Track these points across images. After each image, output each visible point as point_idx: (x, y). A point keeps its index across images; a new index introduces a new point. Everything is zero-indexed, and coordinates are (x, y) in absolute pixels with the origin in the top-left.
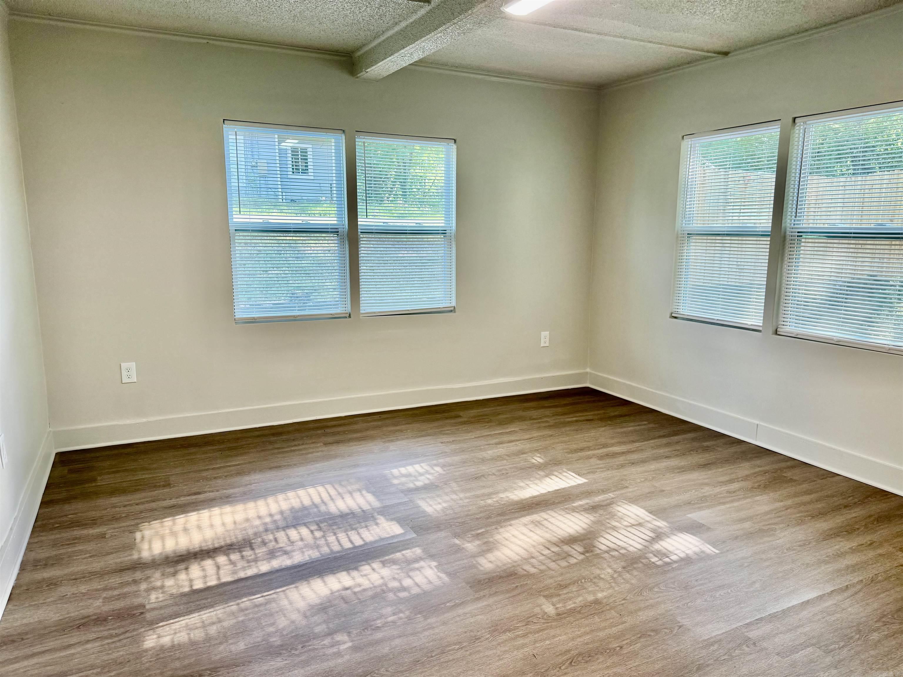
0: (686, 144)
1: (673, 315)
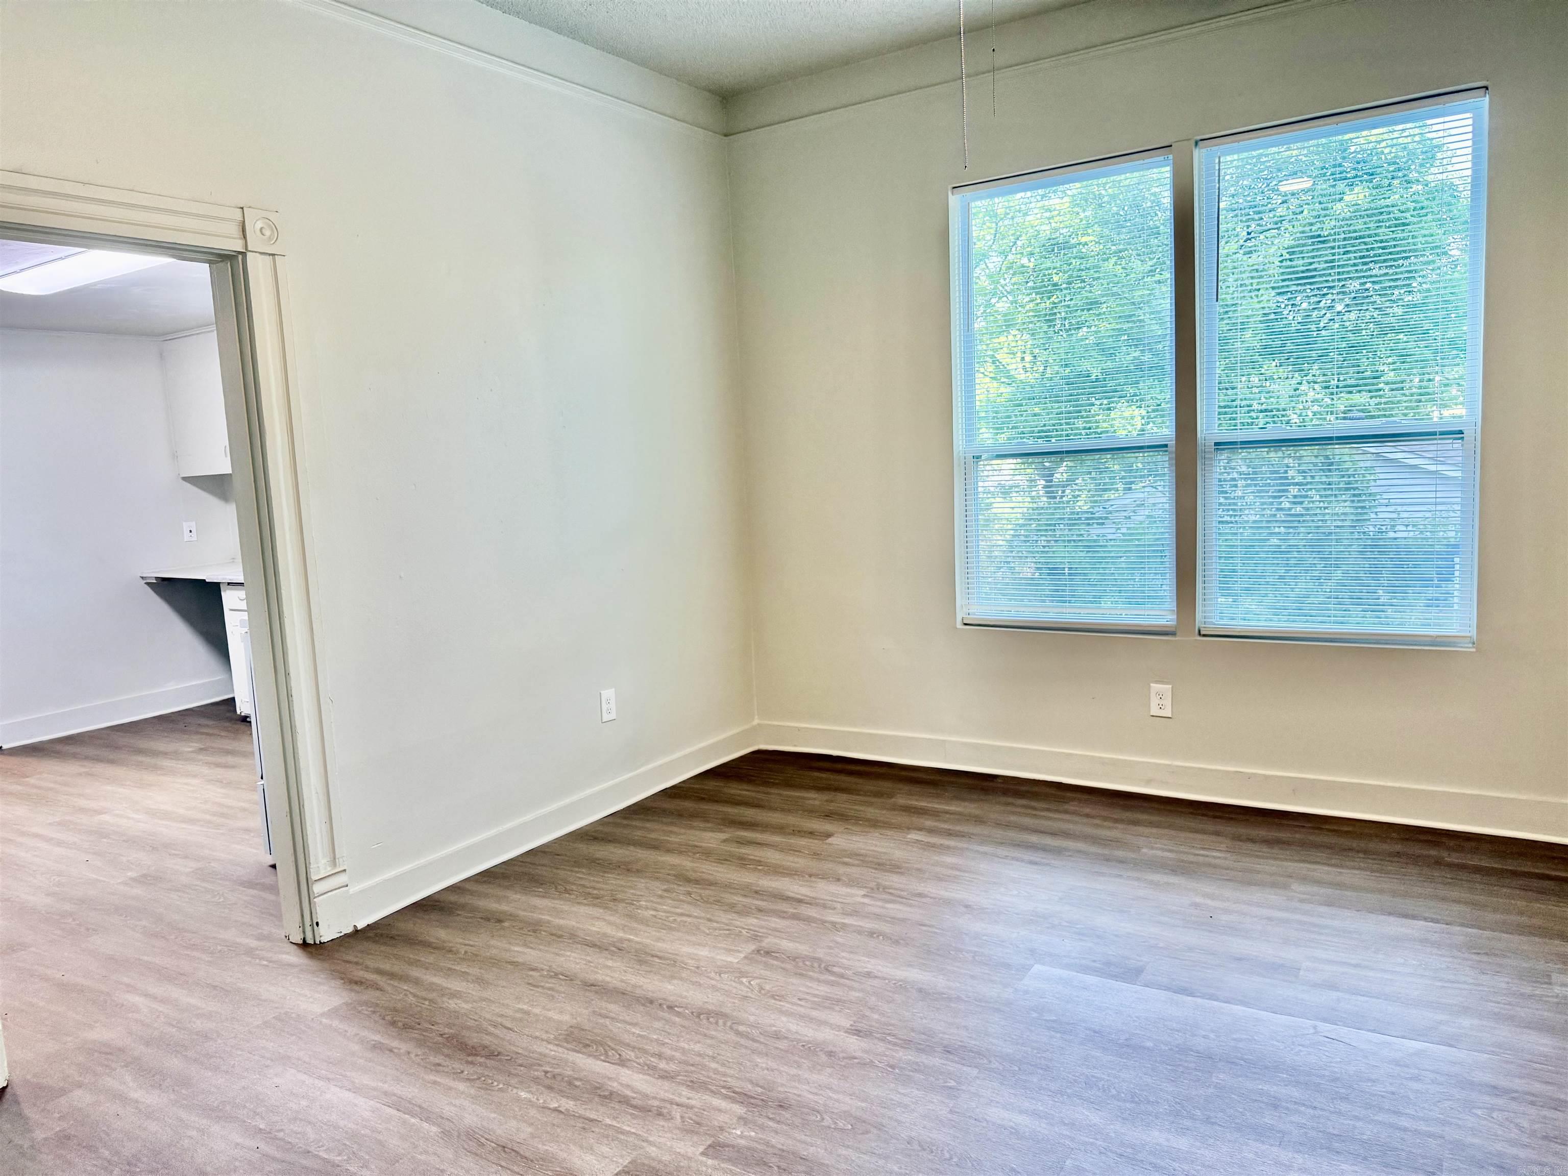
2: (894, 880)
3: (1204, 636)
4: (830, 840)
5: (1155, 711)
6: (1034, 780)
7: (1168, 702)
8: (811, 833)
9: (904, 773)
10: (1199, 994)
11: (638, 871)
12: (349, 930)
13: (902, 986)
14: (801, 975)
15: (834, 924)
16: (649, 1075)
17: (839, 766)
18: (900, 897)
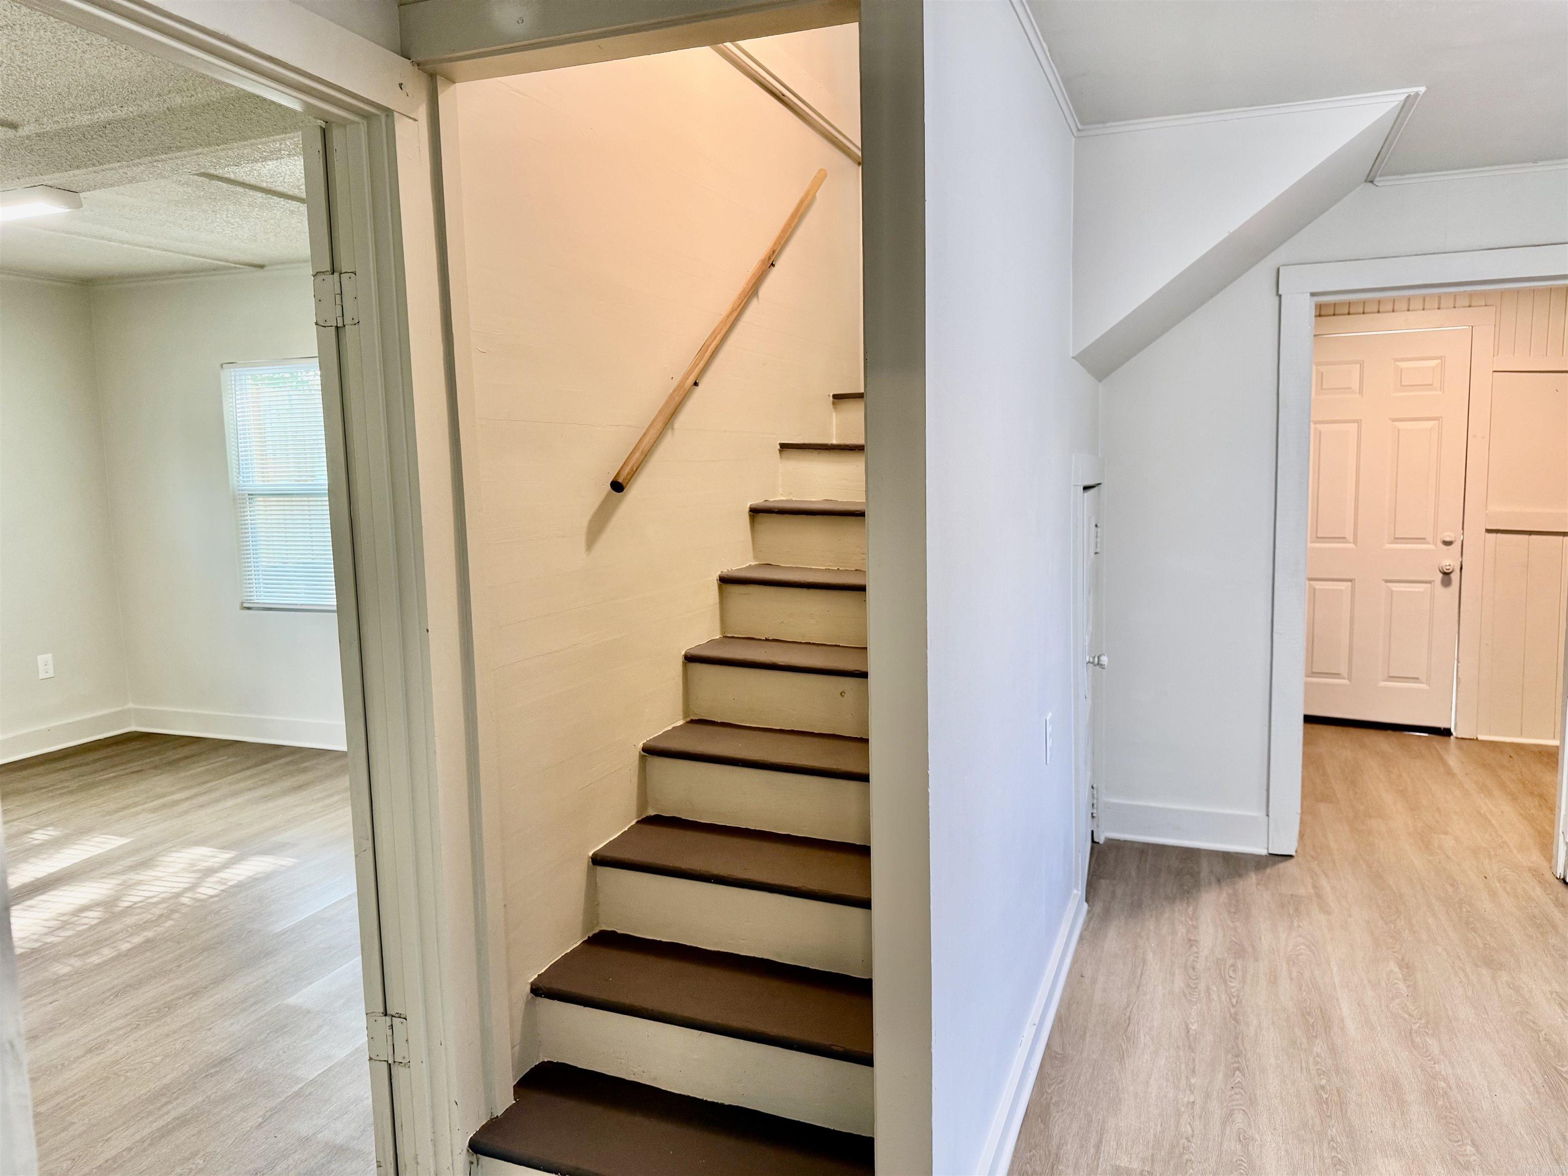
0: (228, 374)
1: (245, 605)
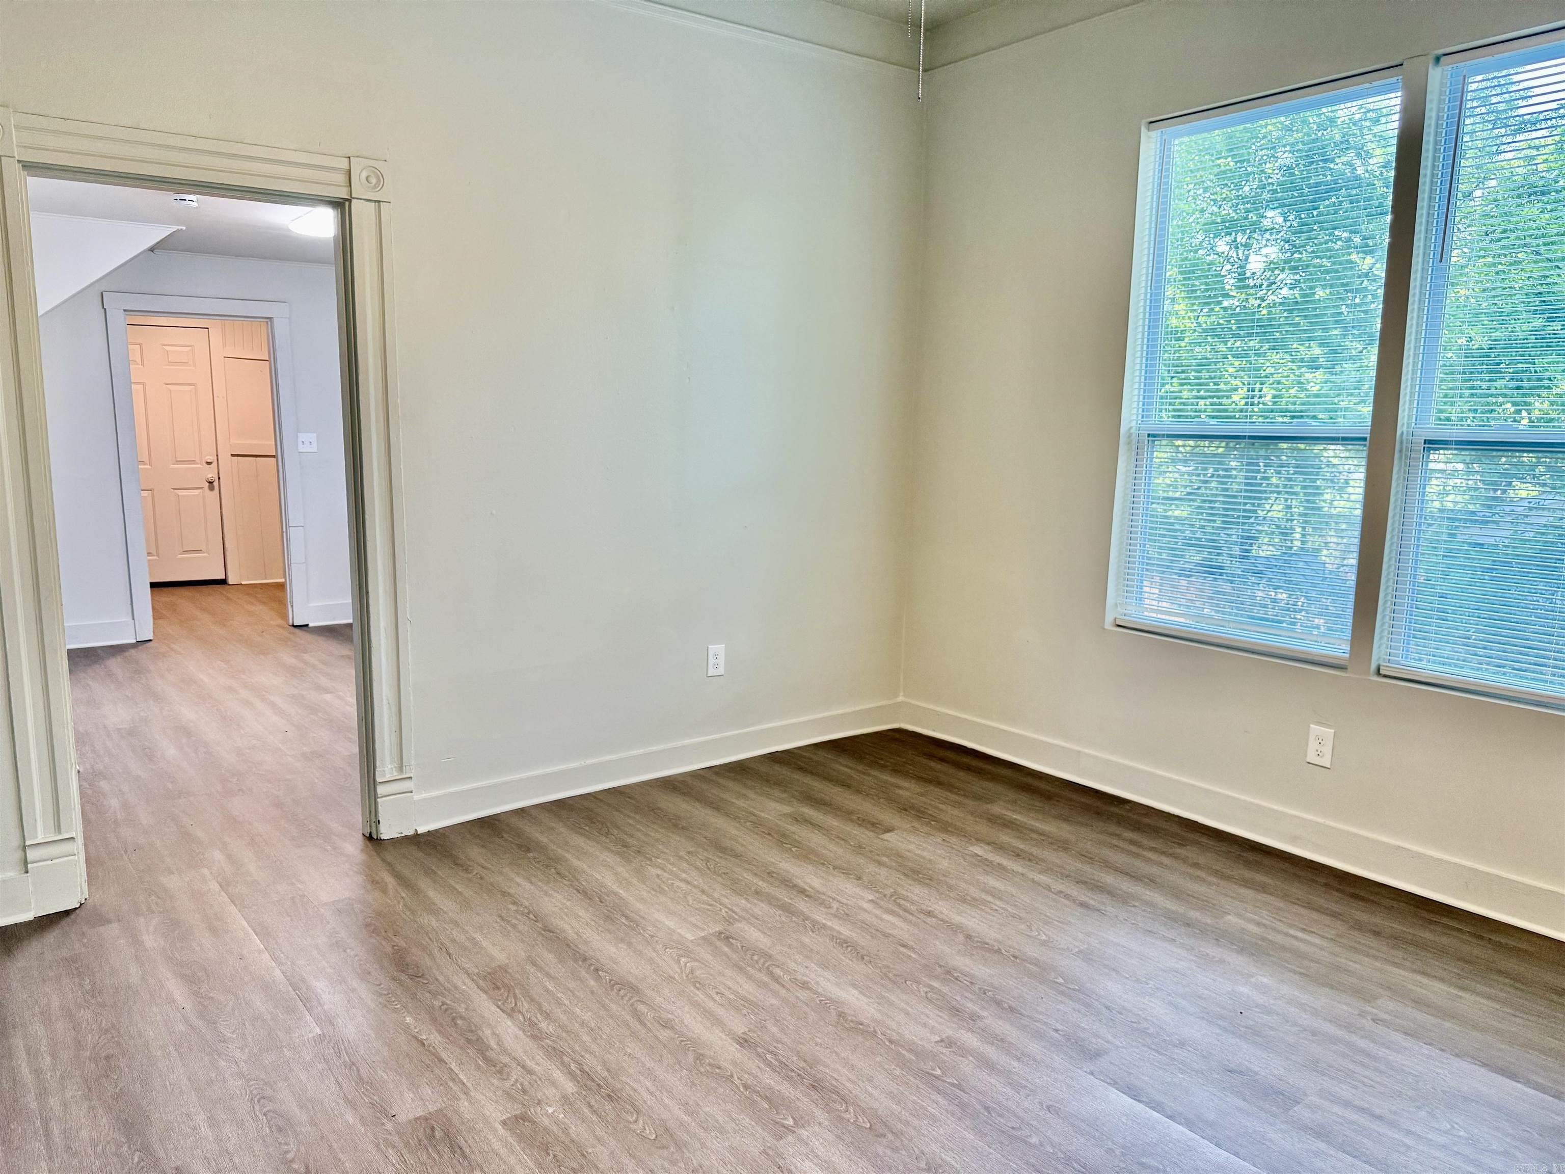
2: (916, 892)
3: (1385, 676)
4: (887, 836)
5: (1311, 757)
6: (1168, 814)
7: (1327, 750)
8: (873, 824)
9: (1029, 780)
10: (1144, 1099)
11: (683, 828)
12: (411, 832)
13: (825, 1004)
14: (740, 968)
15: (815, 923)
16: (524, 1031)
17: (966, 760)
18: (906, 910)
